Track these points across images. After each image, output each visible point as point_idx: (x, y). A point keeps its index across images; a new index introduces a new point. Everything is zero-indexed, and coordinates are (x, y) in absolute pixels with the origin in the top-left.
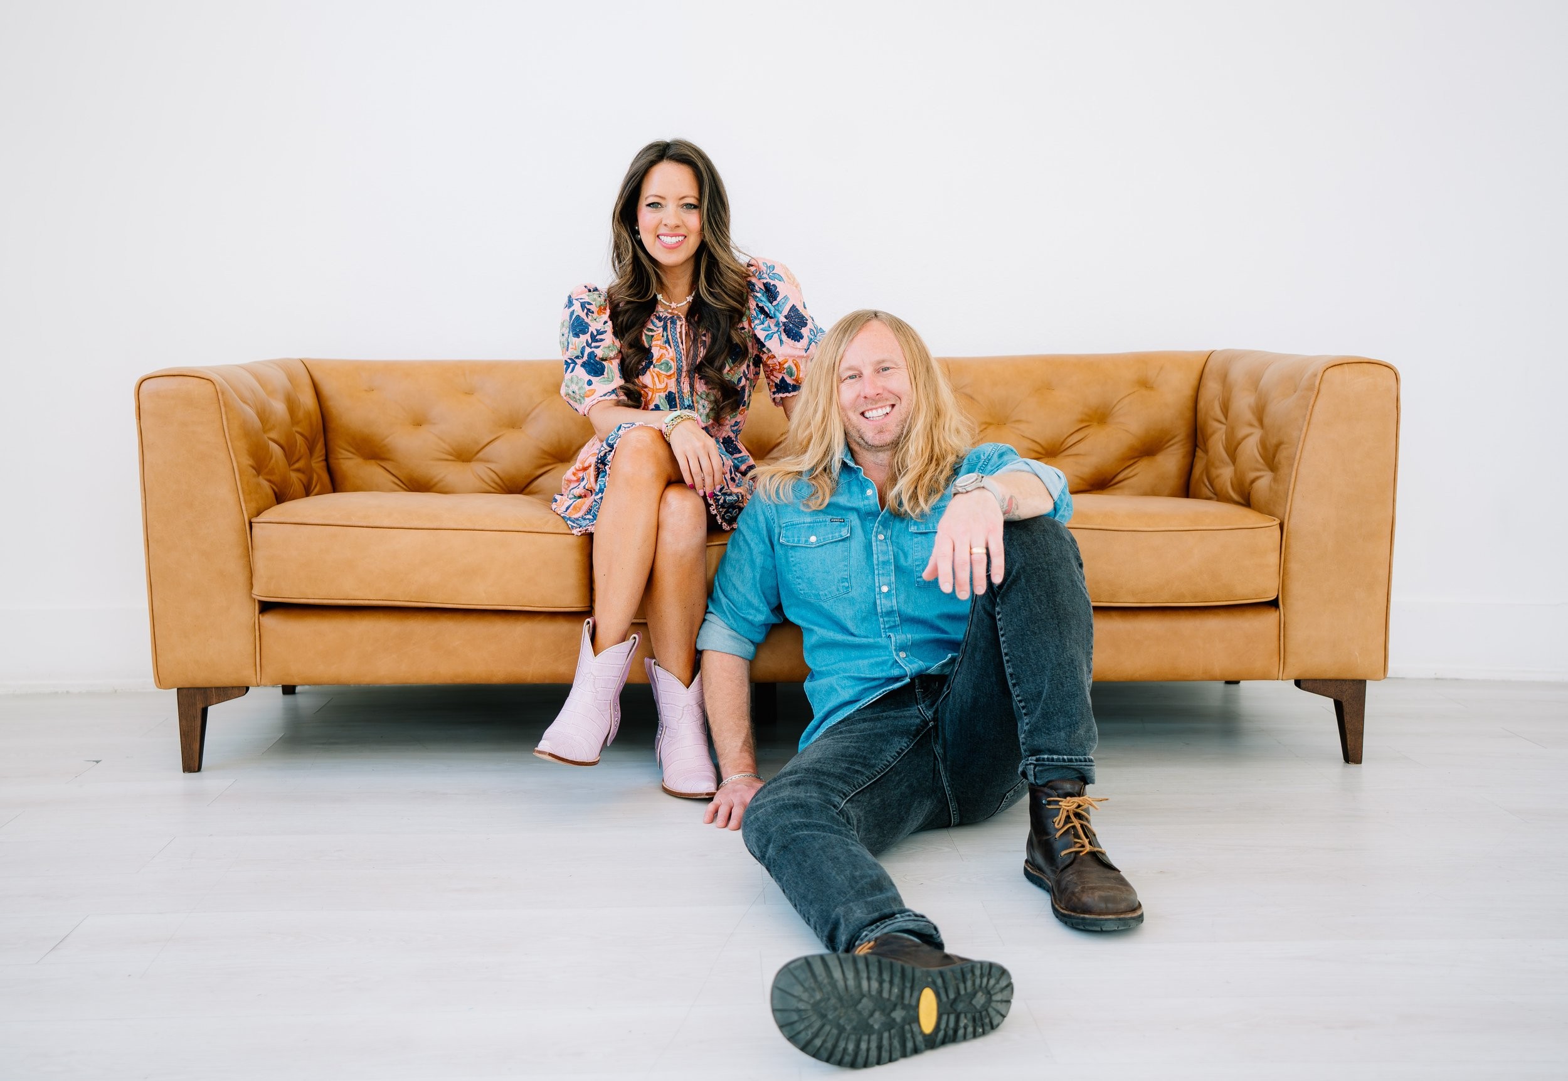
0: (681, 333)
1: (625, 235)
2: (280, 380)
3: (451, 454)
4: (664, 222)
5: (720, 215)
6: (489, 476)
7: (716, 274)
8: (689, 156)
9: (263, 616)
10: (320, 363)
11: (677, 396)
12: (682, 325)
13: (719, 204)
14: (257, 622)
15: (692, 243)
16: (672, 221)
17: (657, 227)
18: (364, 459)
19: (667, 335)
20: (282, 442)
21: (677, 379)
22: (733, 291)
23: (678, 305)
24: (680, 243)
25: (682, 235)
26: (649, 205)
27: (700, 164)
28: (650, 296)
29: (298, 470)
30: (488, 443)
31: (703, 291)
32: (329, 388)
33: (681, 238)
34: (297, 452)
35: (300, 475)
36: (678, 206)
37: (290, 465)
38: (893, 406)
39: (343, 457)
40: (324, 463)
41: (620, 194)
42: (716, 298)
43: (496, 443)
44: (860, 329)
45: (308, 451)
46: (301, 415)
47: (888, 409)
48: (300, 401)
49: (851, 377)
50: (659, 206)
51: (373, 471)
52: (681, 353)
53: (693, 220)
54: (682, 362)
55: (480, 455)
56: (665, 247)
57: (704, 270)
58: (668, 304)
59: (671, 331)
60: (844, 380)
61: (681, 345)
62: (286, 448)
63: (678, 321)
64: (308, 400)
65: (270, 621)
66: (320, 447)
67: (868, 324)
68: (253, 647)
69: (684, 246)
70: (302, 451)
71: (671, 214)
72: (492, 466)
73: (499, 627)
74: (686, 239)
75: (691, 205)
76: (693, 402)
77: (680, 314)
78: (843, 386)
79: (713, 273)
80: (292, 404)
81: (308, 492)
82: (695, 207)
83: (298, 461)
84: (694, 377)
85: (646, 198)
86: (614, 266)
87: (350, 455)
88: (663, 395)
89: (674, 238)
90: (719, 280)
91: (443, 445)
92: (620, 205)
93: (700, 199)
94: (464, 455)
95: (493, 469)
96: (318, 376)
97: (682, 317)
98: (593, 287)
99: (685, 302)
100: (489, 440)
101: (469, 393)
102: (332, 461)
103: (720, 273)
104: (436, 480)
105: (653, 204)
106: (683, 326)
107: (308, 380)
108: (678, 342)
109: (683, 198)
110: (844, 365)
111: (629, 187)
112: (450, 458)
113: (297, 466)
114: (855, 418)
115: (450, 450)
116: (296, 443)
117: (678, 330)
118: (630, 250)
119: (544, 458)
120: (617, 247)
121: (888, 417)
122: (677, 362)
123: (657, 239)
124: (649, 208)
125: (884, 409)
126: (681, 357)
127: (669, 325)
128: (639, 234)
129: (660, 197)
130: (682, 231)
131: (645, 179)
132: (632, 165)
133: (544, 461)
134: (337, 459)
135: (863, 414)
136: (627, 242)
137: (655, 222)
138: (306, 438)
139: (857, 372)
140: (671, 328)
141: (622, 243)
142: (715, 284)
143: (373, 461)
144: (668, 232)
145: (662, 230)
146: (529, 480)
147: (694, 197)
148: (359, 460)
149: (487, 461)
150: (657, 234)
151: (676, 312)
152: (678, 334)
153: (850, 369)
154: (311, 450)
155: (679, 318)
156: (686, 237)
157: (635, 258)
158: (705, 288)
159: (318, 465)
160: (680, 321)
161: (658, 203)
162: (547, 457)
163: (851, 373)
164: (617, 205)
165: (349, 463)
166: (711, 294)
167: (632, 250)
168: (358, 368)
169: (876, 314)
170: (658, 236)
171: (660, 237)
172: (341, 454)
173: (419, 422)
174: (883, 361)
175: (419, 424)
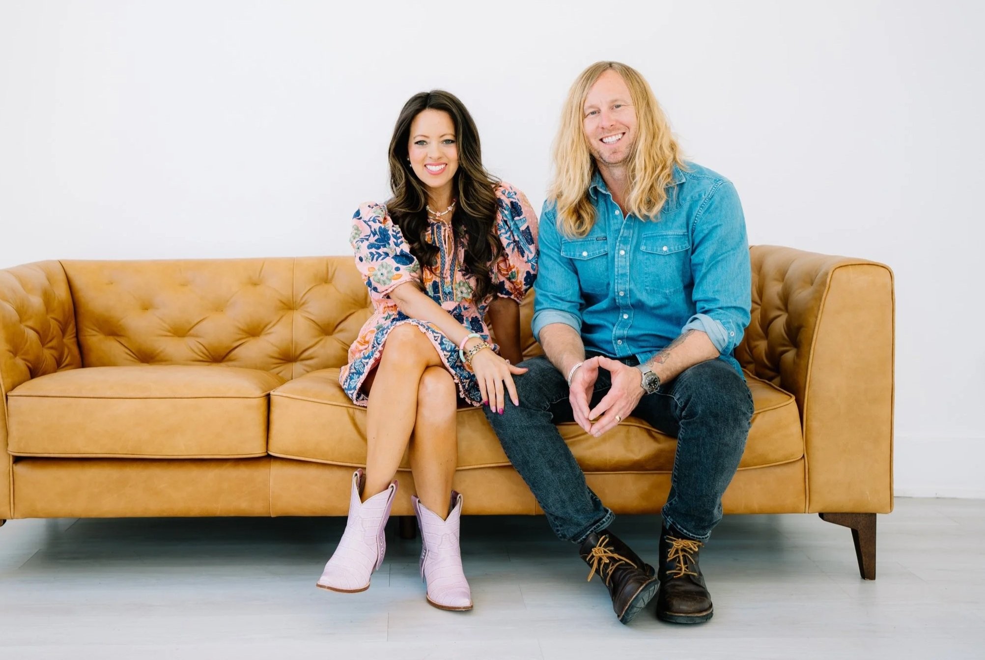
0: (444, 236)
1: (399, 166)
2: (40, 279)
3: (169, 331)
4: (429, 156)
5: (472, 147)
6: (198, 348)
7: (472, 191)
8: (447, 105)
9: (16, 465)
10: (73, 263)
11: (440, 284)
12: (445, 230)
13: (471, 139)
14: (11, 470)
15: (452, 169)
16: (435, 155)
17: (424, 159)
18: (105, 335)
19: (434, 238)
20: (37, 328)
21: (441, 272)
22: (486, 203)
23: (442, 214)
24: (443, 170)
25: (443, 164)
26: (417, 143)
27: (454, 110)
28: (419, 209)
29: (52, 348)
30: (197, 324)
31: (463, 203)
32: (79, 282)
33: (443, 166)
34: (50, 334)
35: (53, 352)
36: (439, 142)
37: (43, 344)
38: (624, 133)
39: (89, 334)
40: (75, 339)
41: (394, 136)
42: (474, 210)
43: (204, 323)
44: (598, 77)
45: (60, 332)
46: (55, 304)
47: (620, 136)
48: (54, 293)
49: (593, 113)
50: (425, 143)
51: (112, 347)
52: (444, 251)
53: (452, 152)
54: (445, 258)
55: (191, 332)
56: (432, 174)
57: (462, 189)
58: (434, 213)
59: (437, 234)
60: (587, 116)
61: (444, 245)
62: (41, 332)
63: (442, 227)
64: (61, 292)
65: (22, 470)
66: (71, 329)
67: (604, 73)
68: (8, 490)
69: (445, 173)
70: (55, 332)
71: (434, 149)
72: (200, 340)
73: (195, 472)
74: (447, 166)
75: (449, 140)
76: (452, 289)
77: (444, 221)
78: (587, 120)
79: (469, 191)
80: (47, 297)
81: (59, 365)
82: (453, 142)
83: (51, 341)
84: (454, 270)
85: (414, 138)
86: (392, 188)
87: (94, 333)
88: (431, 283)
89: (437, 167)
90: (474, 195)
91: (164, 325)
92: (394, 144)
93: (456, 135)
94: (180, 332)
95: (202, 343)
96: (71, 274)
97: (446, 223)
98: (374, 204)
99: (447, 211)
100: (199, 320)
101: (184, 285)
102: (81, 338)
103: (475, 190)
104: (158, 352)
105: (420, 142)
106: (447, 231)
107: (63, 277)
108: (442, 243)
109: (442, 136)
110: (587, 105)
111: (400, 131)
112: (169, 334)
113: (50, 345)
114: (595, 143)
115: (169, 328)
116: (50, 326)
117: (443, 234)
118: (404, 177)
119: (238, 334)
120: (393, 176)
121: (620, 141)
122: (441, 258)
123: (425, 168)
124: (417, 145)
125: (617, 136)
126: (445, 255)
127: (435, 229)
128: (410, 163)
129: (425, 136)
130: (444, 160)
131: (413, 123)
132: (402, 113)
133: (239, 336)
134: (85, 336)
135: (601, 140)
136: (400, 171)
137: (422, 156)
138: (59, 322)
139: (596, 109)
140: (437, 232)
141: (396, 172)
142: (471, 198)
143: (111, 337)
144: (433, 162)
145: (428, 161)
146: (228, 351)
147: (451, 134)
148: (101, 336)
149: (197, 336)
150: (425, 163)
151: (442, 220)
152: (443, 237)
153: (591, 107)
154: (64, 332)
155: (444, 224)
156: (446, 164)
157: (408, 183)
158: (465, 201)
159: (69, 340)
160: (444, 226)
161: (424, 141)
162: (240, 332)
163: (592, 110)
164: (391, 144)
165: (95, 340)
166: (469, 205)
167: (405, 177)
168: (102, 266)
169: (610, 65)
170: (425, 166)
171: (427, 166)
172: (88, 332)
173: (146, 307)
174: (616, 101)
175: (147, 309)
